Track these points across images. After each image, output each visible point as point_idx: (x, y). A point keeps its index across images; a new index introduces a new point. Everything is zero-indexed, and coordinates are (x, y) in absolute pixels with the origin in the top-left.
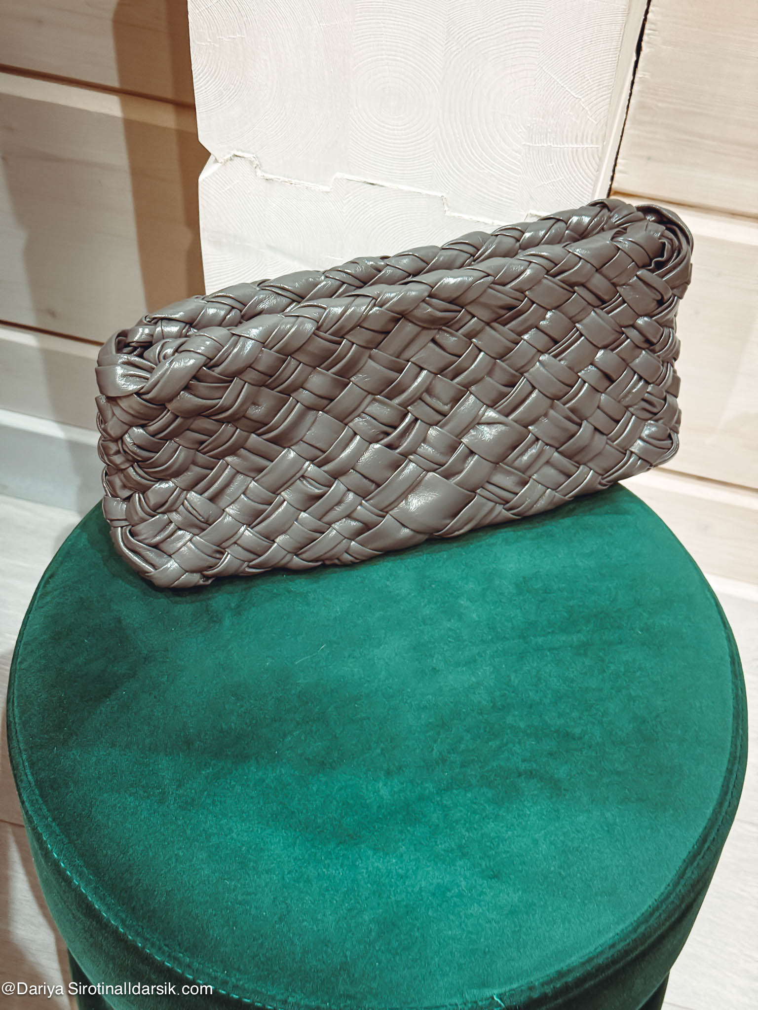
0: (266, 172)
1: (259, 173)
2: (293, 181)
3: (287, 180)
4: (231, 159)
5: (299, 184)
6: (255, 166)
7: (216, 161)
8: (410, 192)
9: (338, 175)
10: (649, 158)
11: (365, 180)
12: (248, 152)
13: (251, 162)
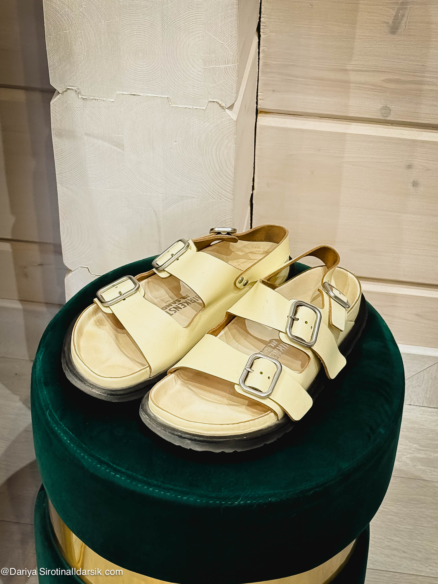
0: (83, 96)
1: (80, 97)
2: (96, 98)
3: (93, 98)
4: (66, 91)
5: (99, 99)
6: (77, 93)
7: (59, 93)
8: (152, 97)
9: (118, 92)
10: (274, 91)
11: (129, 93)
12: (74, 87)
13: (76, 91)
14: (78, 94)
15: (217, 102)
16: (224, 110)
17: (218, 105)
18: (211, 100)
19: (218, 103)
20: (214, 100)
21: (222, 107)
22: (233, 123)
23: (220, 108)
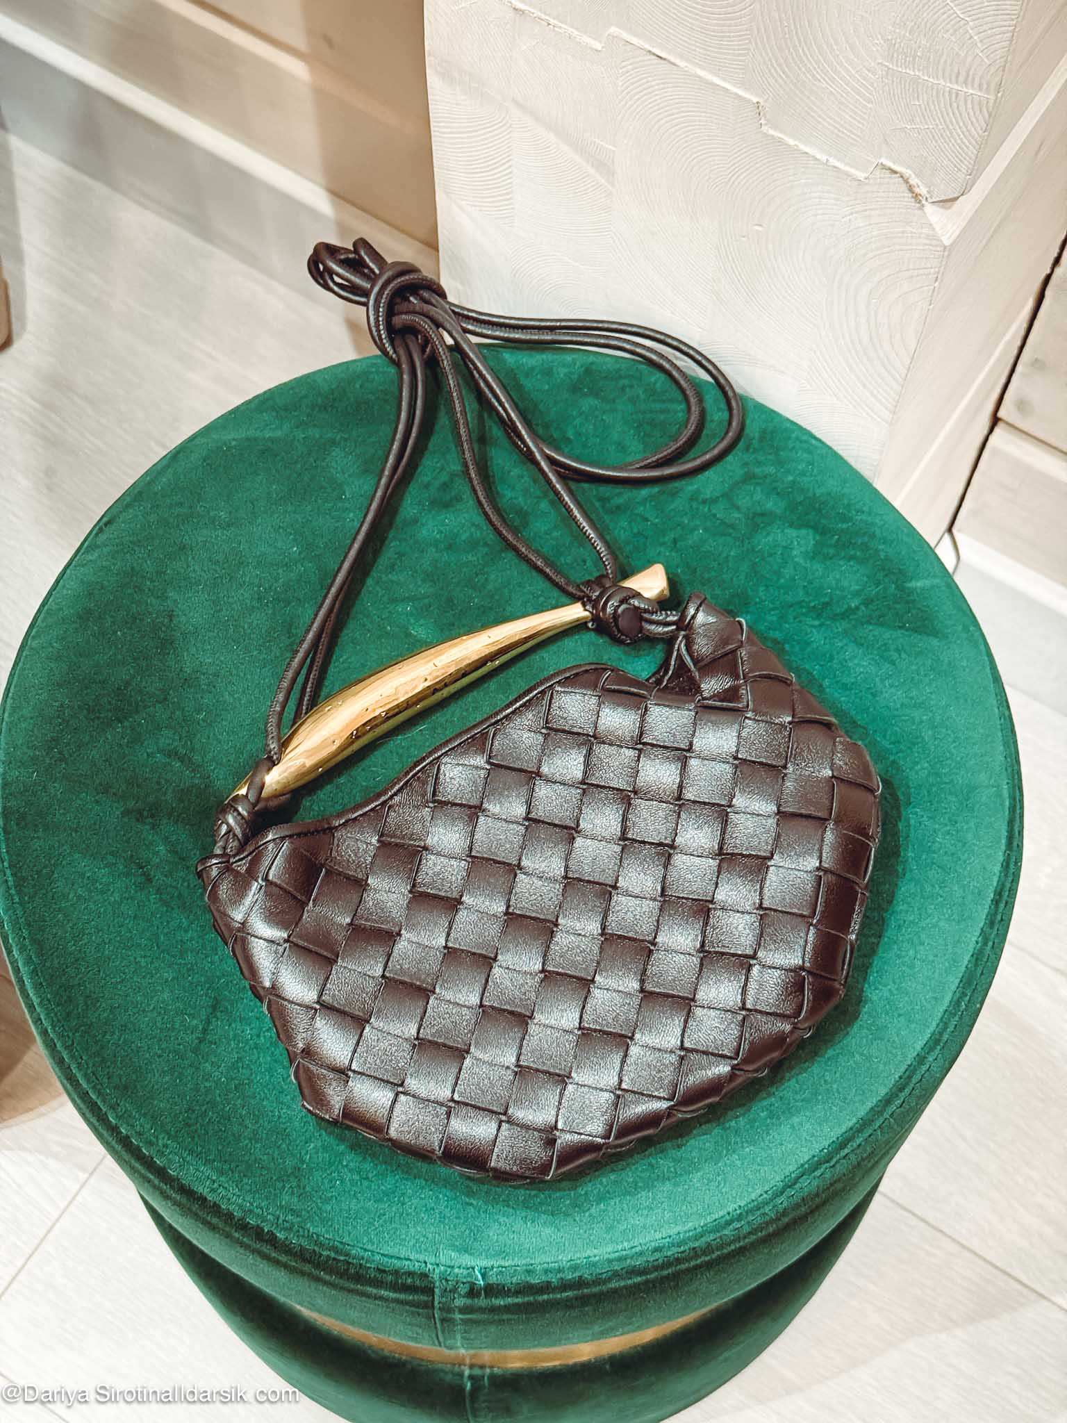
5: (558, 27)
8: (712, 83)
9: (614, 30)
11: (648, 48)
15: (903, 176)
16: (918, 205)
17: (904, 187)
18: (890, 164)
19: (906, 182)
20: (895, 167)
21: (916, 197)
22: (938, 249)
23: (910, 195)
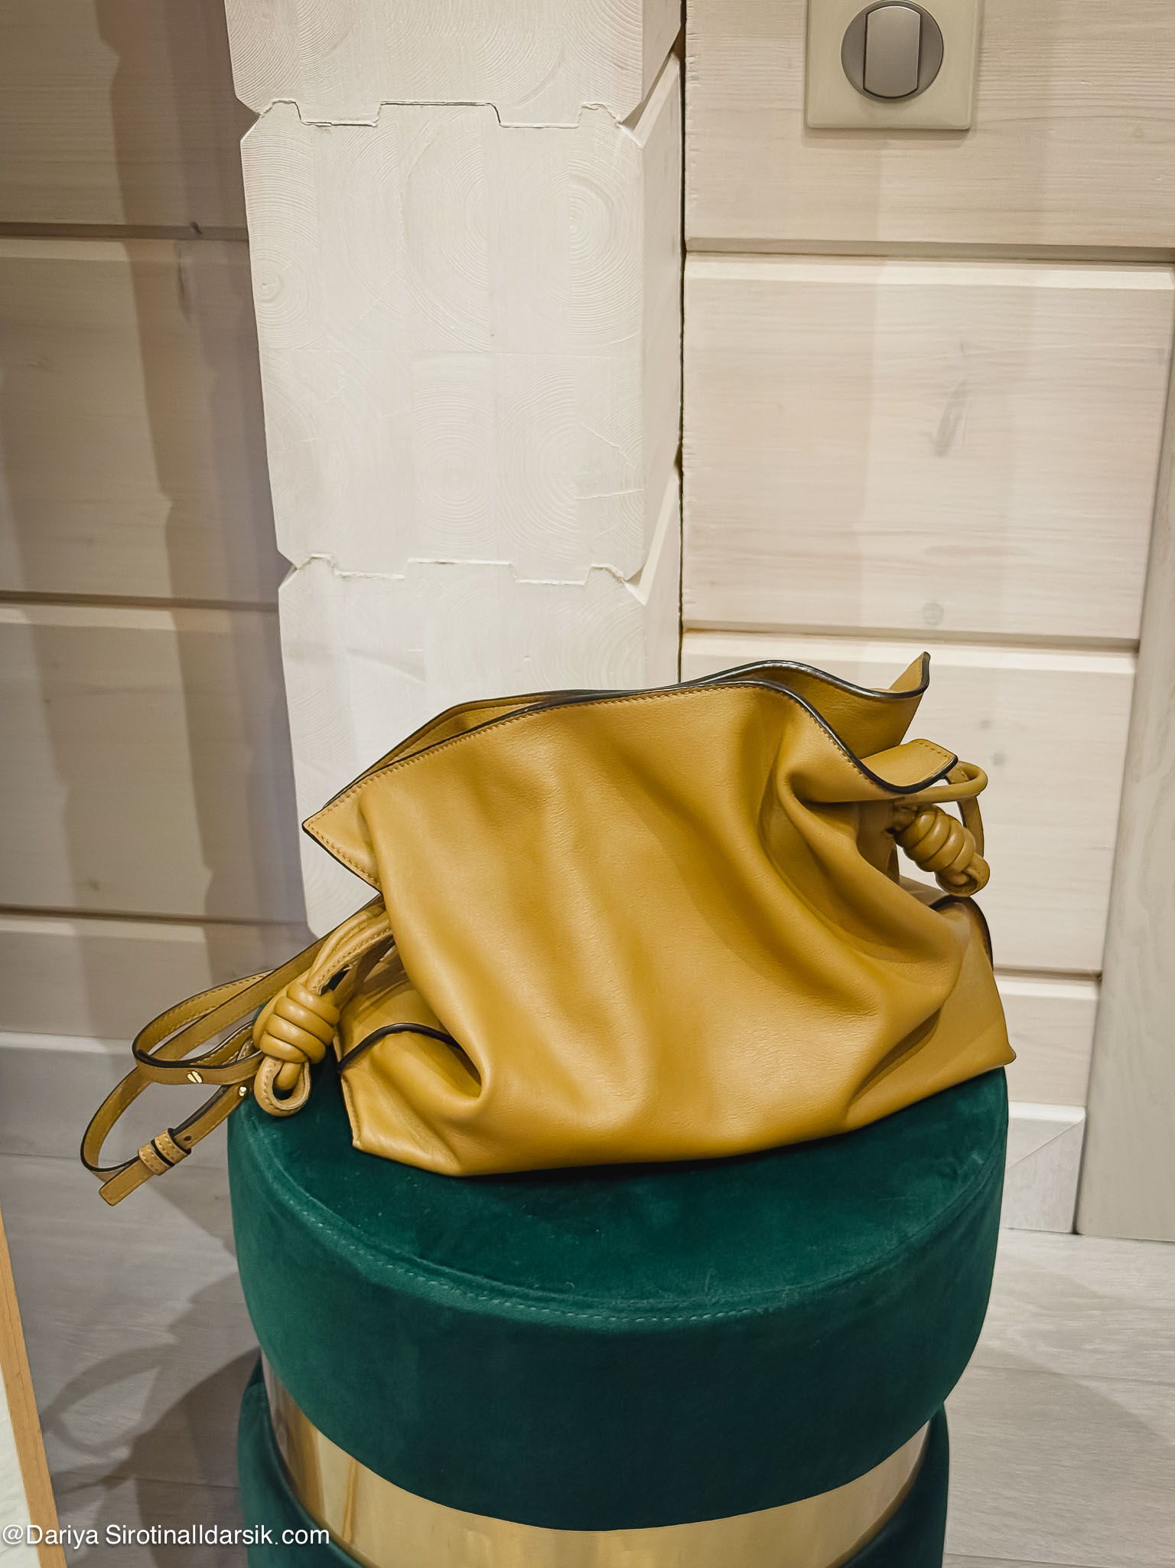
0: (343, 570)
1: (337, 573)
2: (368, 574)
3: (363, 574)
4: (309, 563)
5: (374, 577)
7: (296, 569)
8: (478, 565)
9: (410, 560)
10: (713, 583)
11: (435, 560)
12: (324, 553)
13: (329, 562)
14: (333, 567)
15: (606, 569)
16: (620, 584)
17: (609, 577)
18: (596, 565)
19: (610, 572)
20: (600, 566)
21: (618, 579)
22: (640, 610)
23: (614, 580)
